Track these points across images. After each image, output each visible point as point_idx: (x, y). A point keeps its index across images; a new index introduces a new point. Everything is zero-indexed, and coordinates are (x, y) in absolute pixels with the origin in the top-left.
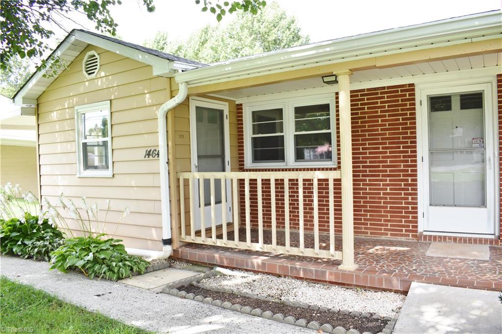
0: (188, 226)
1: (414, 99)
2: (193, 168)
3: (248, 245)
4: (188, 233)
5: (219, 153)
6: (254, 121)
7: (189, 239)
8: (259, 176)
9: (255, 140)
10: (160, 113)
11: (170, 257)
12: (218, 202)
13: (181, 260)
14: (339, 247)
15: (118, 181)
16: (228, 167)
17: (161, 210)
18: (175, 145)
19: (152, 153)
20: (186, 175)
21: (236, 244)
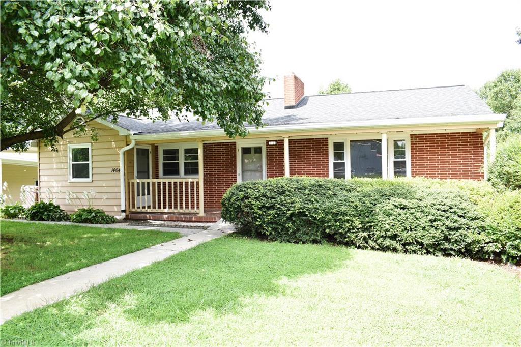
0: (133, 205)
1: (236, 149)
2: (135, 177)
3: (162, 210)
4: (134, 207)
5: (146, 170)
6: (164, 154)
7: (133, 210)
8: (167, 181)
9: (164, 164)
10: (121, 152)
11: (124, 219)
12: (148, 194)
13: (130, 219)
14: (198, 208)
15: (95, 184)
16: (151, 177)
17: (120, 196)
18: (128, 167)
19: (116, 170)
20: (133, 181)
21: (157, 210)
